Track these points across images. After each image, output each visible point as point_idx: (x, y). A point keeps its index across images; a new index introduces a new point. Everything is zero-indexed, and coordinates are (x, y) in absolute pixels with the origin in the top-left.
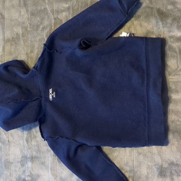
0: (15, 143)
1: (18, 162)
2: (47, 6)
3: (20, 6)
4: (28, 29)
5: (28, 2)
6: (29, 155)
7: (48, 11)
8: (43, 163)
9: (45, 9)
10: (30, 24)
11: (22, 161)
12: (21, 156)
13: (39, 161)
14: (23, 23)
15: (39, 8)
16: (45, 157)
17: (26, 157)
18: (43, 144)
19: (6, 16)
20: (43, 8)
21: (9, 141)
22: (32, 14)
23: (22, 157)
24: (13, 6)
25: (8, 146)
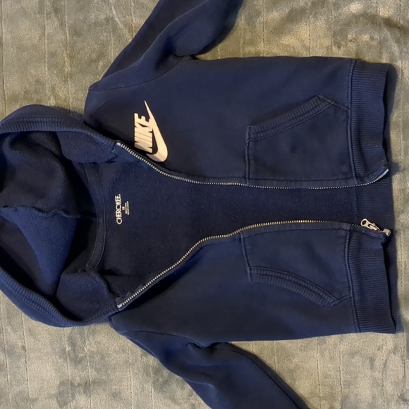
0: (40, 351)
1: (50, 397)
2: (114, 12)
3: (41, 12)
4: (66, 69)
5: (62, 3)
6: (78, 378)
7: (117, 24)
8: (115, 395)
9: (109, 20)
10: (71, 57)
11: (61, 393)
12: (58, 383)
13: (104, 390)
14: (53, 55)
15: (92, 17)
16: (121, 380)
17: (72, 384)
18: (113, 348)
19: (6, 37)
20: (102, 17)
21: (24, 348)
22: (76, 32)
23: (62, 383)
24: (24, 13)
25: (23, 360)
